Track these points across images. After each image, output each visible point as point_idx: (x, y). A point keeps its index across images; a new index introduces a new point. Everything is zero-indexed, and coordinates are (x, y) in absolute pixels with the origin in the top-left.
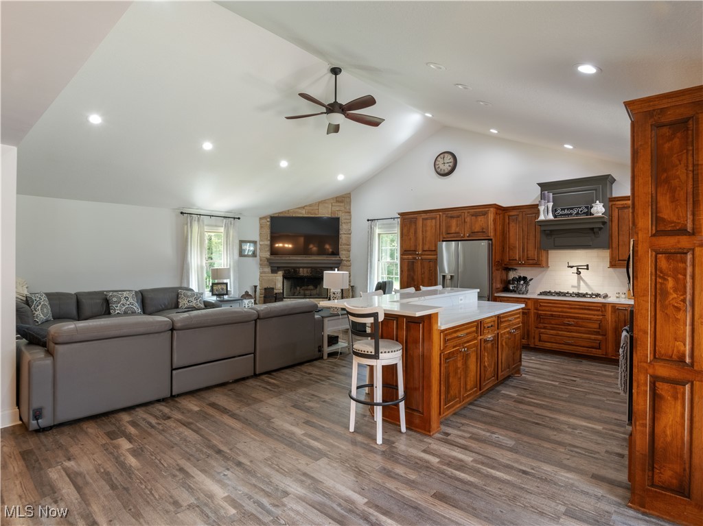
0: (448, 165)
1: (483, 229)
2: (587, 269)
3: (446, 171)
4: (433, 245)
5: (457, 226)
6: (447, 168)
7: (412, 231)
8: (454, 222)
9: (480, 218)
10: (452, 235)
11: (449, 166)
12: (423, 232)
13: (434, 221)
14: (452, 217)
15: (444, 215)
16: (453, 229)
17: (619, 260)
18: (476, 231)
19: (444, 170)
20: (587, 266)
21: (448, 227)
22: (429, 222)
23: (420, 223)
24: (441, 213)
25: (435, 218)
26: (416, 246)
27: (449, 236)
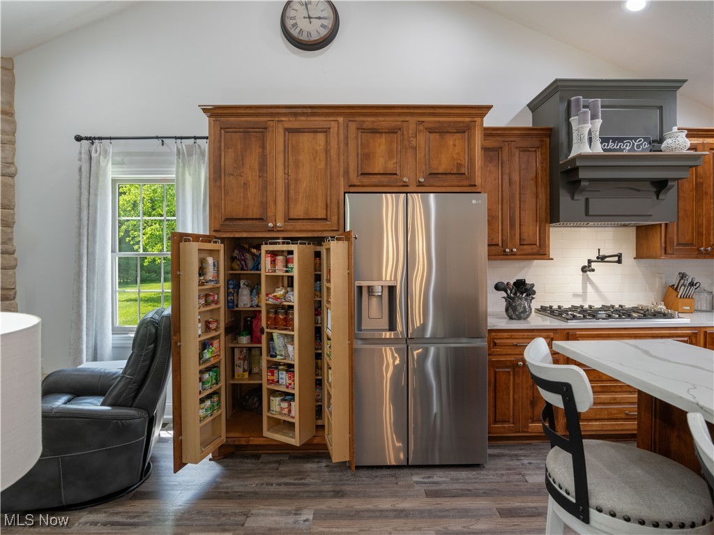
0: (320, 22)
1: (459, 165)
2: (619, 262)
3: (315, 37)
4: (321, 204)
5: (390, 154)
6: (315, 30)
7: (253, 160)
8: (380, 146)
9: (451, 140)
10: (375, 179)
11: (323, 26)
12: (286, 166)
13: (321, 137)
14: (374, 131)
15: (353, 126)
16: (379, 164)
17: (678, 244)
18: (441, 171)
19: (309, 34)
20: (620, 256)
21: (366, 157)
22: (305, 139)
23: (277, 140)
24: (341, 119)
25: (326, 131)
26: (264, 206)
27: (366, 180)
